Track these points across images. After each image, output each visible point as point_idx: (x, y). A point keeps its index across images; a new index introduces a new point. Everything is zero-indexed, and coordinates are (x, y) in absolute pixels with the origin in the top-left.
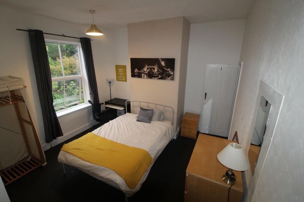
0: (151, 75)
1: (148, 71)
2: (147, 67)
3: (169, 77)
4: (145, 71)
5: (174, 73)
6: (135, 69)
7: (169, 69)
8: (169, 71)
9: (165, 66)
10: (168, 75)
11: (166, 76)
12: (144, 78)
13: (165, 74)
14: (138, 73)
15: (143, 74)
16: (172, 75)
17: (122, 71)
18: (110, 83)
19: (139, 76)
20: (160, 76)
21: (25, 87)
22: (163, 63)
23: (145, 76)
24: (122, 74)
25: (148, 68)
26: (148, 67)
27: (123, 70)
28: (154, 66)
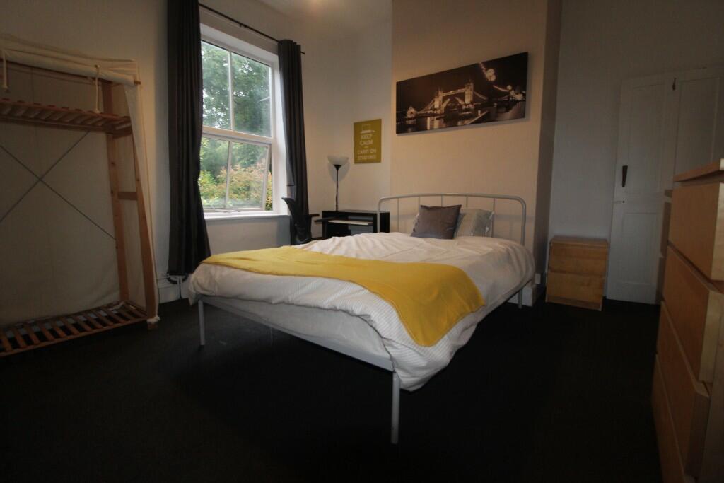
0: (451, 118)
1: (445, 105)
2: (441, 95)
3: (508, 109)
4: (434, 109)
5: (524, 95)
6: (407, 109)
7: (509, 87)
8: (508, 93)
9: (496, 80)
10: (507, 104)
11: (500, 110)
12: (432, 128)
13: (497, 102)
14: (417, 117)
15: (429, 119)
16: (518, 101)
17: (371, 135)
18: (338, 167)
19: (419, 126)
20: (479, 112)
21: (137, 83)
22: (490, 75)
23: (436, 123)
24: (371, 142)
25: (445, 99)
26: (445, 94)
27: (372, 133)
28: (463, 87)
